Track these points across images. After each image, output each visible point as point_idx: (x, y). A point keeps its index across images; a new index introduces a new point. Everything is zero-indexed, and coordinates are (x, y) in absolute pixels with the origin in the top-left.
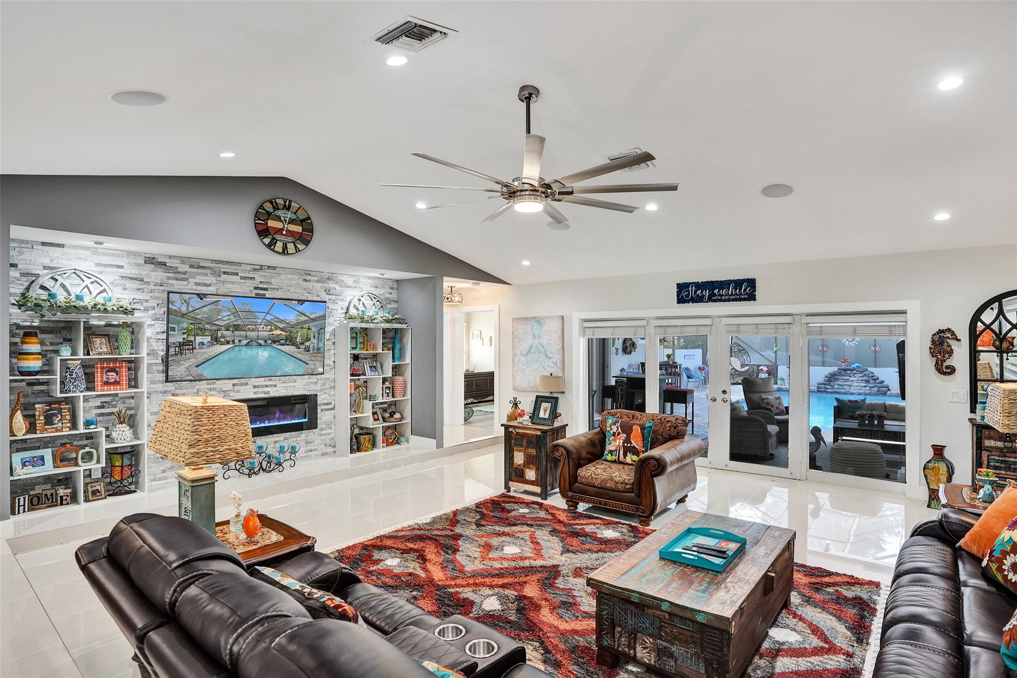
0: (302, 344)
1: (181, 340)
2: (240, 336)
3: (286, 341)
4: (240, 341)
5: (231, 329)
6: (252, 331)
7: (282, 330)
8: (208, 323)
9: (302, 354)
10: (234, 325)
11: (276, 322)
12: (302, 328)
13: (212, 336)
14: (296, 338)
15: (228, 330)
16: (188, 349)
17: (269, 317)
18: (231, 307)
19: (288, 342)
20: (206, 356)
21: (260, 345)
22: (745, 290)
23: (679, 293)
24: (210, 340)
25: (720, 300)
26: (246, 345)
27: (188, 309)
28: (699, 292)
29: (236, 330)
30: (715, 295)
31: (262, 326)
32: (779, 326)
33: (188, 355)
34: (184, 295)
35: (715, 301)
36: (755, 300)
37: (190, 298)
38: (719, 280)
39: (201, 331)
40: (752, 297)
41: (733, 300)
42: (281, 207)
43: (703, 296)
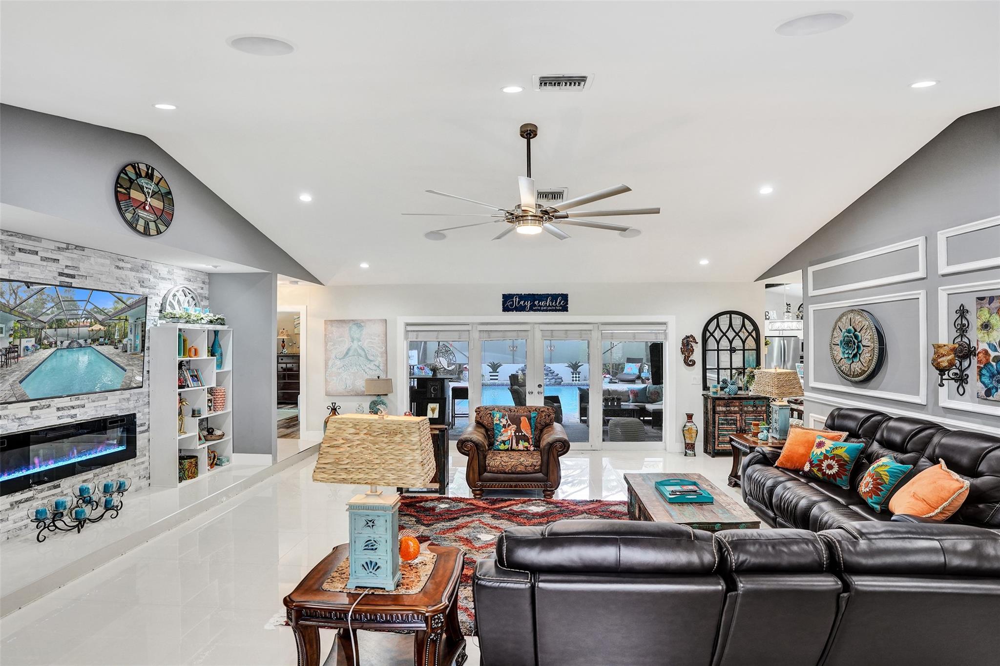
0: (120, 341)
1: (7, 345)
2: (62, 336)
3: (105, 339)
4: (62, 342)
5: (54, 326)
6: (73, 327)
7: (101, 323)
8: (33, 319)
9: (120, 357)
10: (57, 320)
11: (96, 313)
12: (120, 319)
13: (36, 336)
14: (114, 334)
15: (51, 328)
16: (14, 358)
17: (89, 307)
18: (55, 295)
19: (106, 341)
20: (30, 367)
21: (81, 346)
22: (560, 303)
23: (504, 303)
24: (34, 343)
25: (540, 310)
26: (68, 348)
27: (15, 302)
28: (522, 303)
29: (58, 328)
30: (535, 306)
31: (83, 319)
32: (583, 332)
33: (14, 366)
34: (13, 283)
35: (535, 310)
36: (567, 311)
37: (18, 287)
38: (539, 293)
39: (27, 331)
40: (565, 309)
41: (550, 310)
42: (143, 174)
43: (525, 306)
